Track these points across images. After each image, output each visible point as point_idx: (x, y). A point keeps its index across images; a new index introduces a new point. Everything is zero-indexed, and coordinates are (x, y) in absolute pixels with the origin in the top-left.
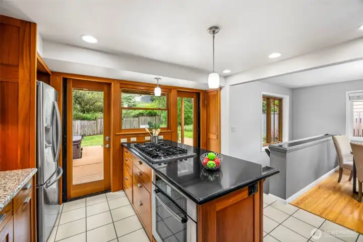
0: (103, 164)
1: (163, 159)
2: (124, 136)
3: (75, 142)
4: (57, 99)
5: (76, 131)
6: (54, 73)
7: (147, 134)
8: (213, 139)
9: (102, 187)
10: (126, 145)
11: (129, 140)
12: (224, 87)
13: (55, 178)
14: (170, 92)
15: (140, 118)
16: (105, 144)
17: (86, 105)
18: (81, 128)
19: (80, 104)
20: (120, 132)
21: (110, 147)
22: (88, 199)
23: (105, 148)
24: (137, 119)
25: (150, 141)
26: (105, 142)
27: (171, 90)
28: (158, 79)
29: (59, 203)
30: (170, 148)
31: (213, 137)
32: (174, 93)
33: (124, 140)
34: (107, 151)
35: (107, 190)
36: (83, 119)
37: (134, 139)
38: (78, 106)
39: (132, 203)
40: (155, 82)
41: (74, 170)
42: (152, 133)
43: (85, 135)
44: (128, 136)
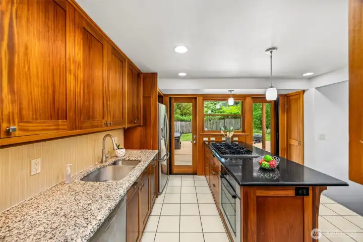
0: (192, 155)
1: (229, 155)
2: (206, 136)
3: (176, 137)
4: (167, 112)
5: (177, 130)
6: (165, 95)
7: (222, 135)
8: (293, 145)
9: (191, 170)
10: (207, 143)
11: (209, 139)
12: (308, 89)
13: (165, 158)
14: (245, 100)
15: (226, 120)
16: (193, 141)
17: (184, 110)
18: (181, 127)
19: (180, 109)
20: (203, 133)
21: (196, 143)
22: (183, 176)
23: (193, 144)
24: (223, 121)
25: (225, 141)
26: (194, 139)
27: (245, 97)
28: (231, 91)
29: (167, 174)
30: (238, 148)
31: (294, 143)
32: (248, 100)
33: (206, 139)
34: (194, 145)
35: (195, 173)
36: (182, 121)
37: (213, 139)
38: (179, 111)
39: (210, 186)
40: (229, 93)
41: (175, 156)
42: (226, 135)
43: (183, 133)
44: (209, 136)
